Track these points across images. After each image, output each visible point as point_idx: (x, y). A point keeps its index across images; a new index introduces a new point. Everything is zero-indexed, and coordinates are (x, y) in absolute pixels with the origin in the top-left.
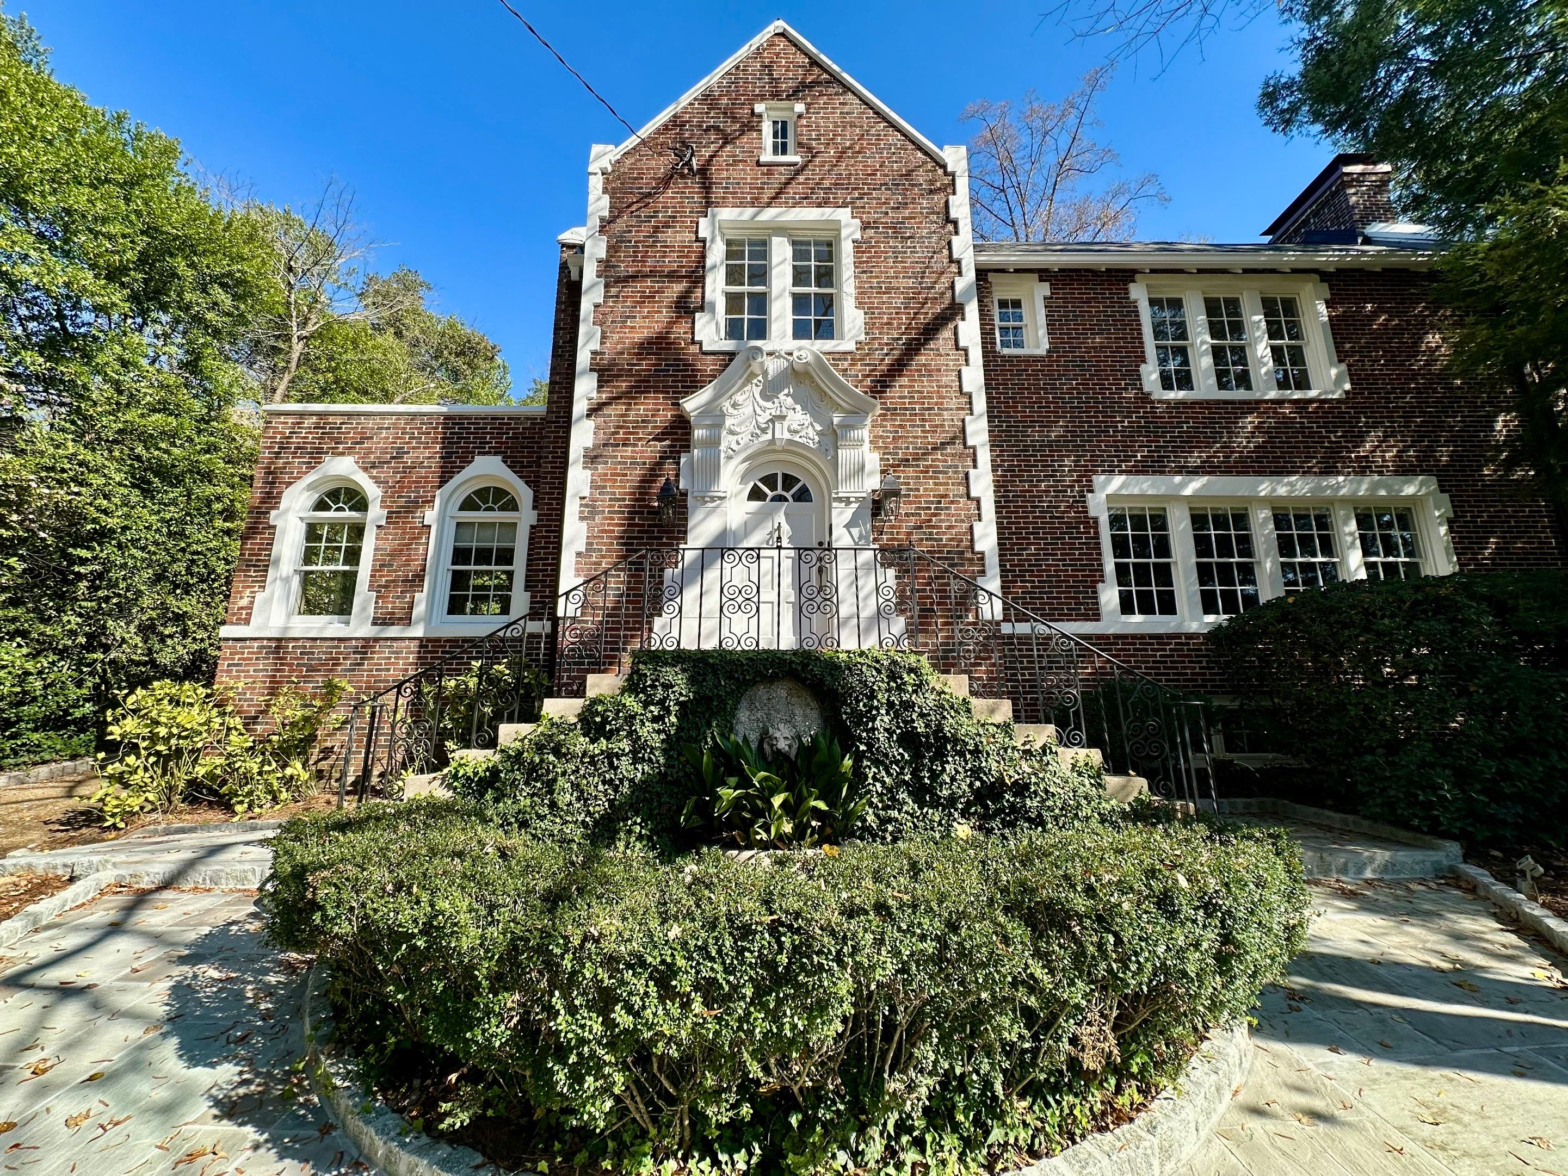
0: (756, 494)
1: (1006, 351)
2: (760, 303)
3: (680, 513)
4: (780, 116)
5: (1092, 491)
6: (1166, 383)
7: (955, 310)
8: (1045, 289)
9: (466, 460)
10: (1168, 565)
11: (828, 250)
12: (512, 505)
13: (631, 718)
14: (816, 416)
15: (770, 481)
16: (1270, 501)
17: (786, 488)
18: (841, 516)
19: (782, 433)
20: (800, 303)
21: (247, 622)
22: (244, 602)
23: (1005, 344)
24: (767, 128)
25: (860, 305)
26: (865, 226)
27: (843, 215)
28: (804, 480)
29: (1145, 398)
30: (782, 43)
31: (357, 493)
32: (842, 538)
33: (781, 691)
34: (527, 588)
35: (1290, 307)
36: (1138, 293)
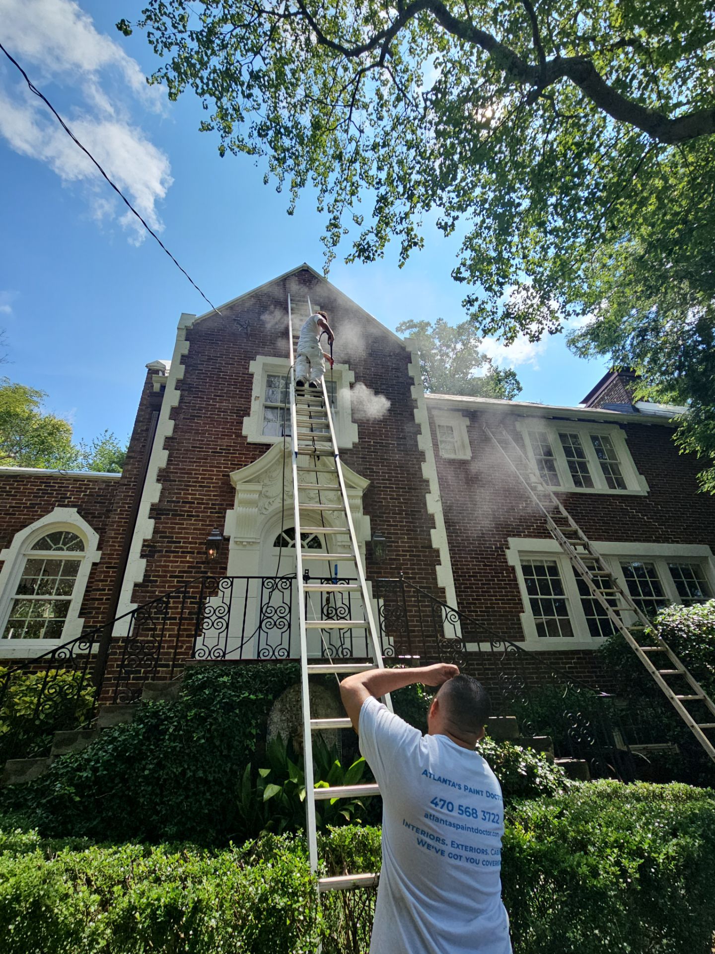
1: (446, 456)
3: (222, 554)
5: (508, 548)
8: (466, 421)
9: (47, 510)
10: (563, 600)
11: (334, 387)
12: (79, 547)
15: (291, 533)
23: (446, 452)
25: (355, 421)
26: (357, 375)
27: (344, 368)
30: (307, 276)
34: (81, 615)
35: (607, 441)
36: (521, 428)
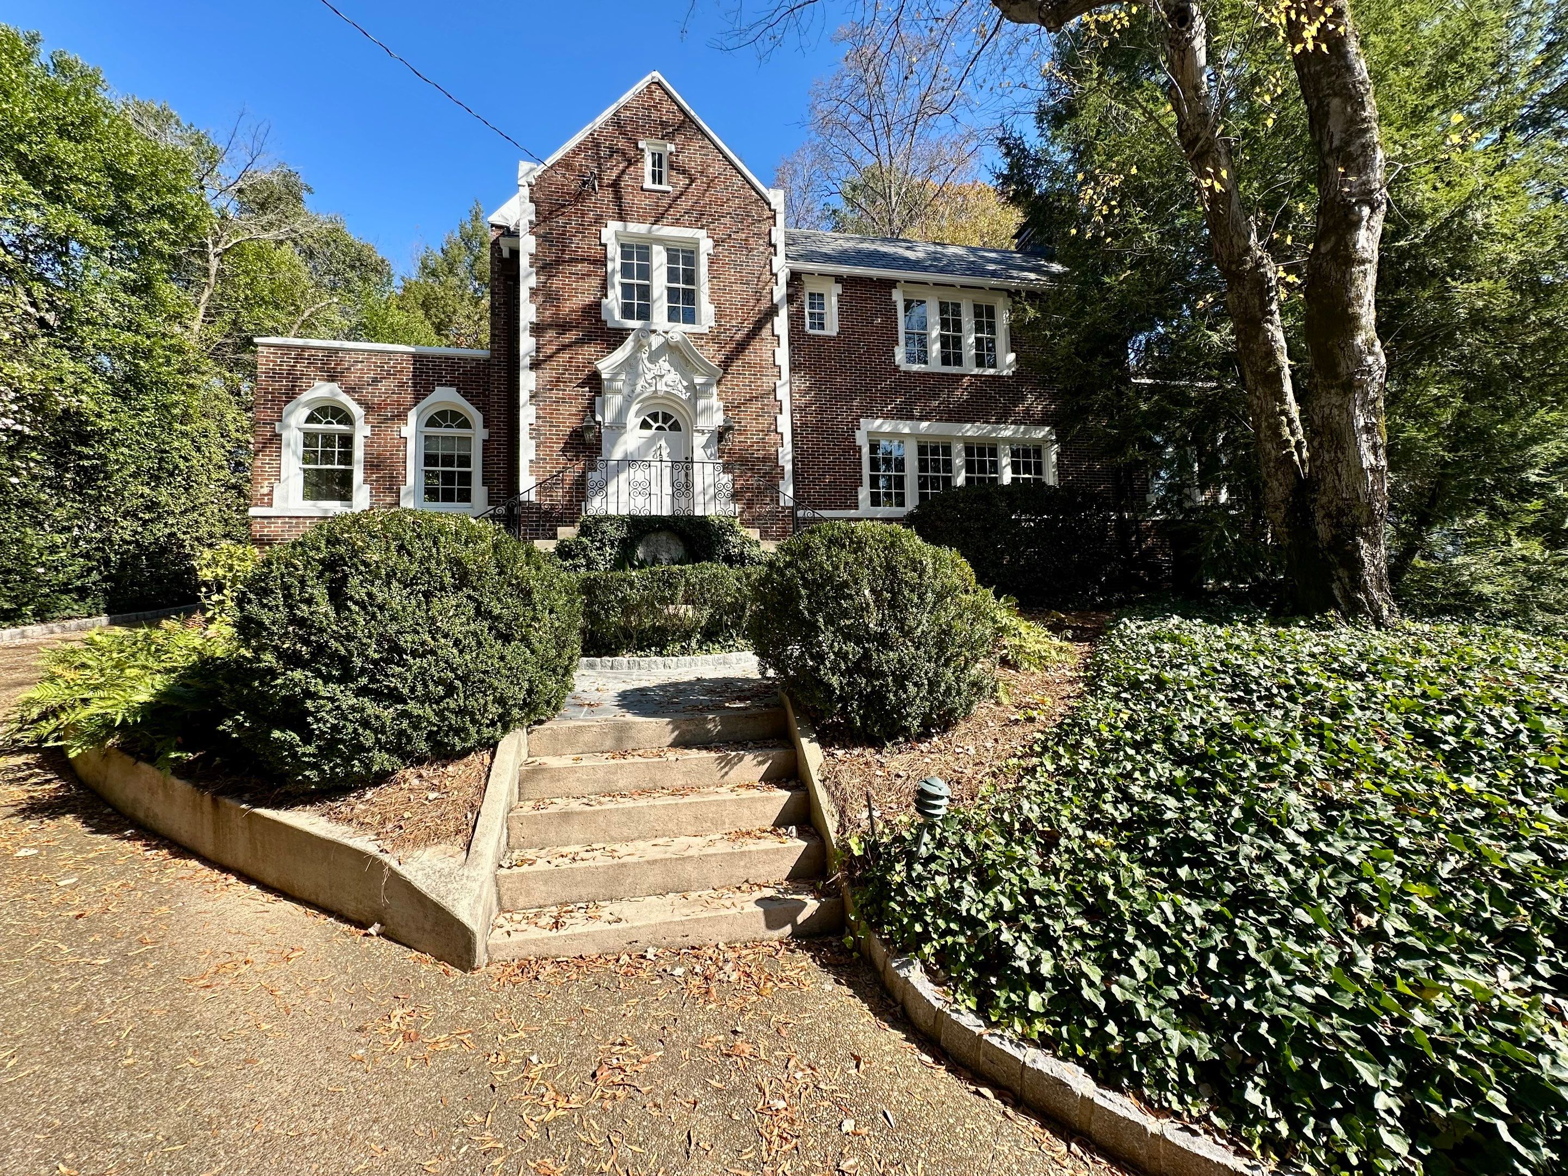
0: (645, 425)
1: (812, 332)
2: (645, 292)
3: (597, 437)
4: (657, 149)
5: (859, 429)
6: (910, 359)
7: (773, 311)
8: (838, 289)
9: (429, 389)
10: (902, 476)
11: (690, 257)
12: (466, 424)
13: (584, 549)
14: (684, 376)
15: (654, 417)
16: (964, 439)
17: (664, 422)
18: (699, 440)
19: (662, 387)
20: (672, 294)
21: (270, 505)
22: (265, 490)
23: (812, 326)
24: (648, 160)
25: (712, 301)
26: (717, 243)
27: (701, 234)
28: (676, 417)
29: (896, 369)
30: (658, 94)
31: (342, 411)
32: (698, 454)
33: (663, 537)
34: (484, 484)
35: (991, 312)
36: (898, 296)
